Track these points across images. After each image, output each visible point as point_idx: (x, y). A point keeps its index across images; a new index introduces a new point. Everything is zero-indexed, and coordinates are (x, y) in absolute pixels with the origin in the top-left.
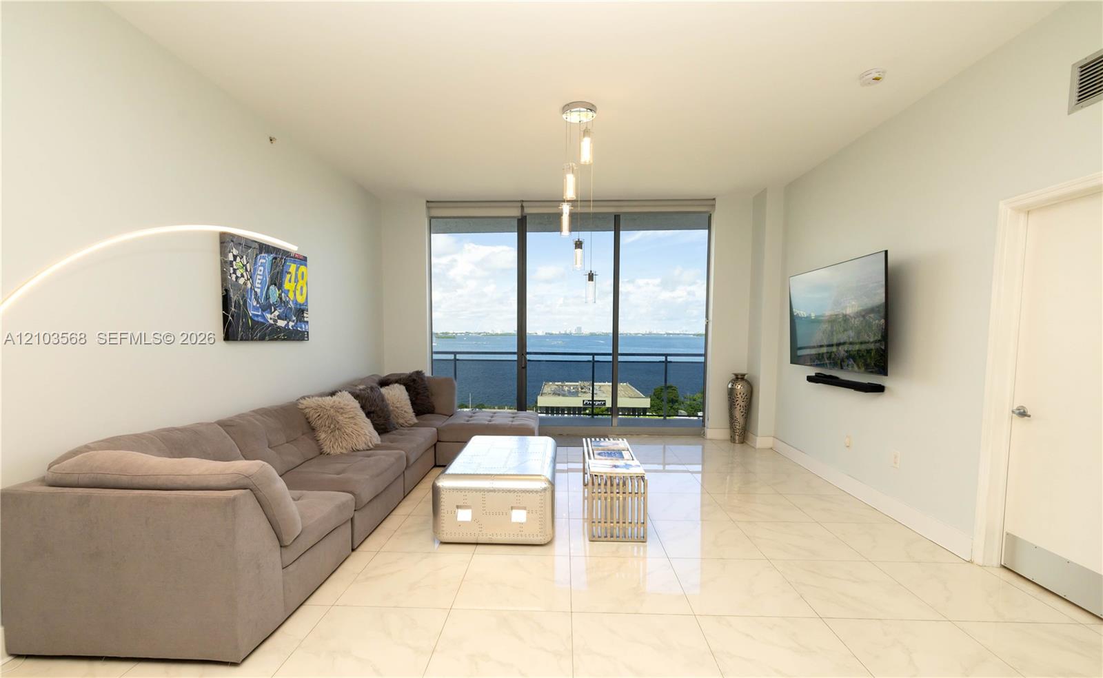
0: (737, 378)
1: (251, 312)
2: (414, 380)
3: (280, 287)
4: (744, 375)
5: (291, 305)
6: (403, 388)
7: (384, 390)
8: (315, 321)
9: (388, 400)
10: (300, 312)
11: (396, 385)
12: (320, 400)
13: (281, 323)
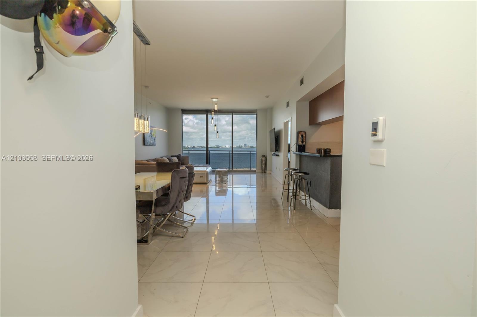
0: (263, 156)
1: (148, 140)
2: (179, 156)
3: (152, 134)
4: (264, 155)
5: (153, 138)
6: (176, 158)
7: (172, 158)
8: (157, 142)
9: (172, 160)
10: (155, 139)
11: (175, 157)
12: (161, 158)
13: (152, 142)
